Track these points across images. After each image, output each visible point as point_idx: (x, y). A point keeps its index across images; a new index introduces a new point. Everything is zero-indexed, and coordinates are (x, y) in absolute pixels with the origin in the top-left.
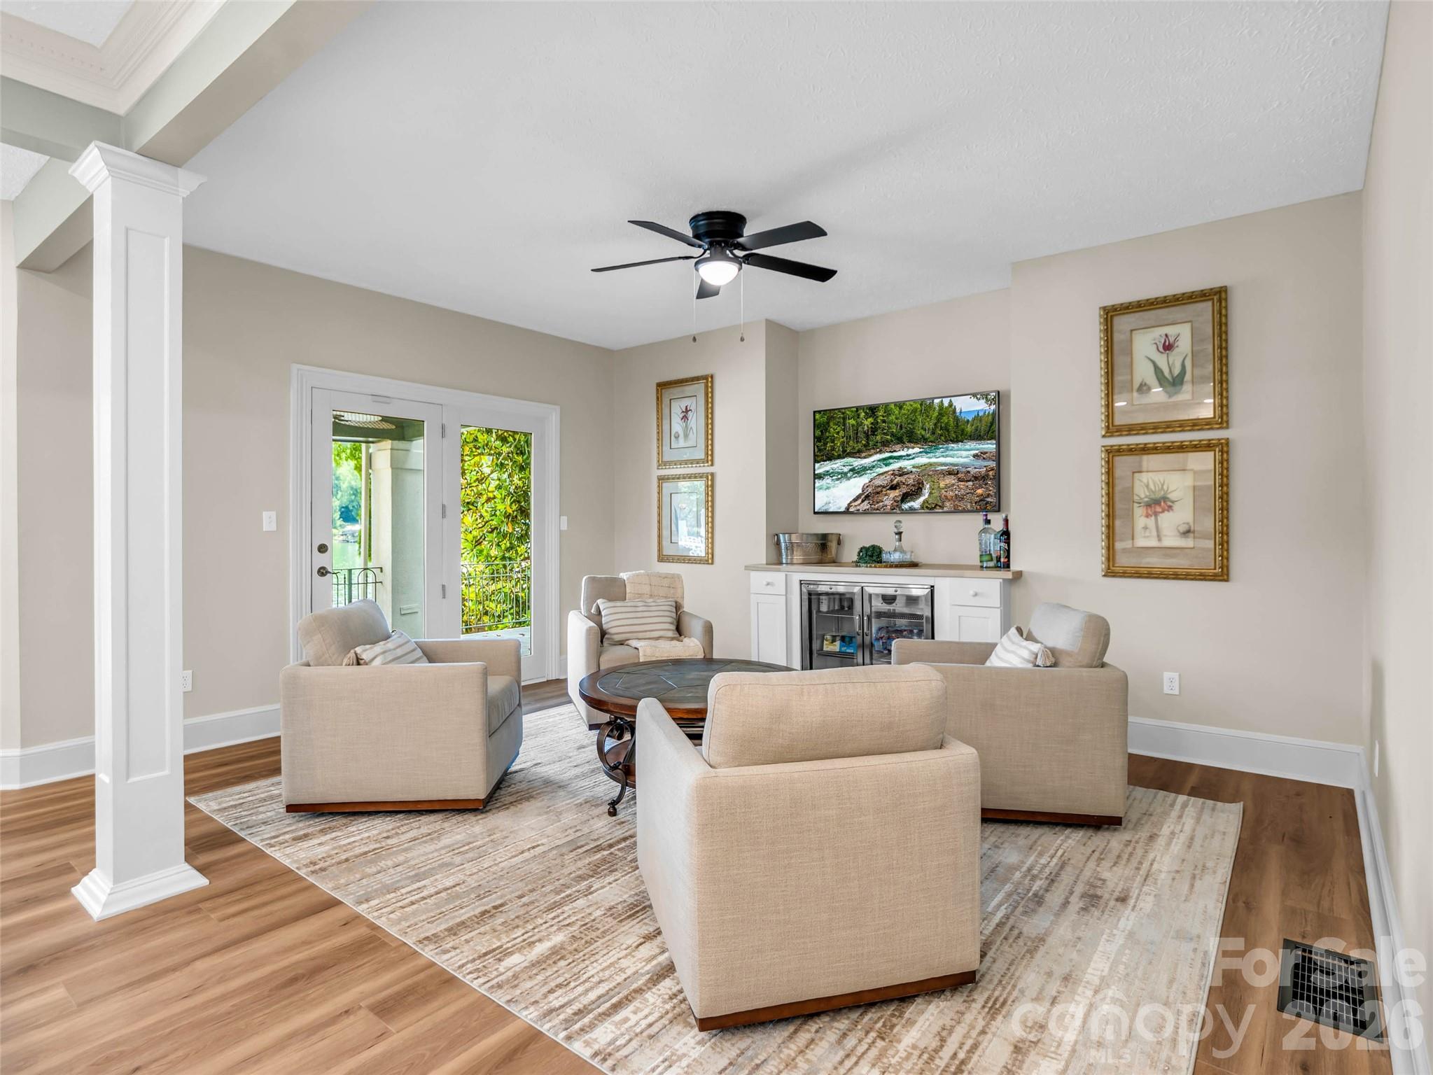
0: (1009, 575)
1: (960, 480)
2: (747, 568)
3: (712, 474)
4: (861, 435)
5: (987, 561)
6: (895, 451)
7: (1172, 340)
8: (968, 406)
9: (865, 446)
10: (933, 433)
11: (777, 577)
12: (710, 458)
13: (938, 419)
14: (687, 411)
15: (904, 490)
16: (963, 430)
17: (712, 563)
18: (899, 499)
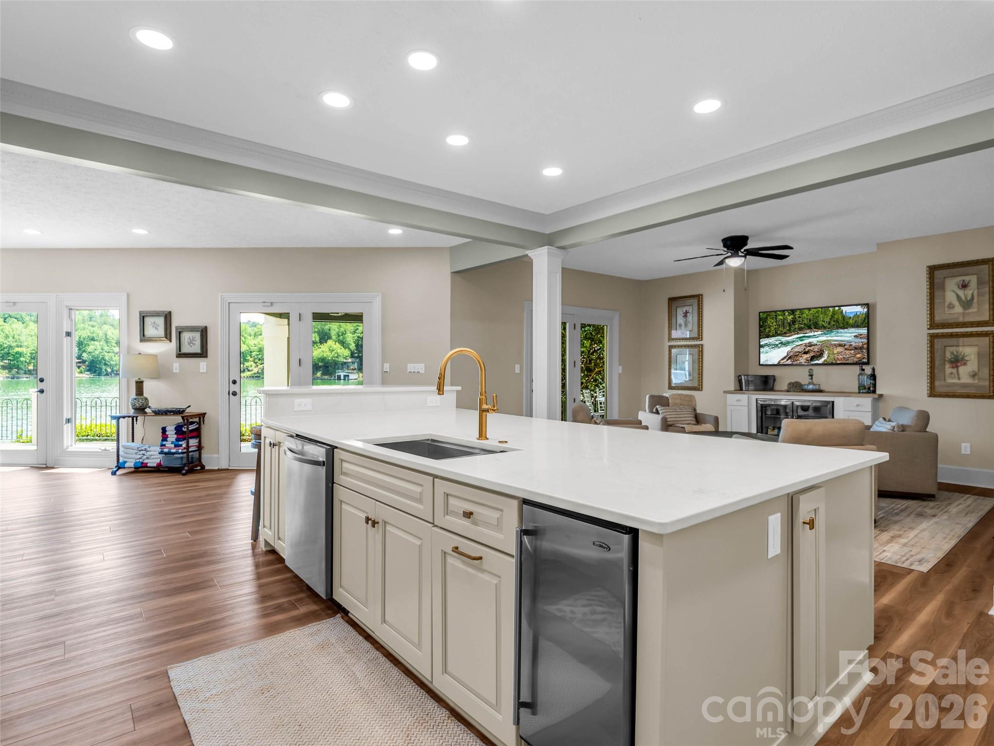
0: (876, 396)
1: (846, 349)
2: (725, 392)
3: (702, 345)
4: (786, 324)
5: (863, 389)
6: (806, 333)
7: (966, 283)
8: (850, 311)
9: (788, 330)
10: (829, 324)
11: (743, 398)
12: (700, 337)
13: (832, 317)
14: (687, 312)
15: (812, 354)
16: (847, 322)
17: (702, 390)
18: (809, 359)
